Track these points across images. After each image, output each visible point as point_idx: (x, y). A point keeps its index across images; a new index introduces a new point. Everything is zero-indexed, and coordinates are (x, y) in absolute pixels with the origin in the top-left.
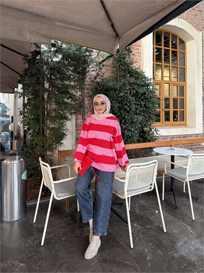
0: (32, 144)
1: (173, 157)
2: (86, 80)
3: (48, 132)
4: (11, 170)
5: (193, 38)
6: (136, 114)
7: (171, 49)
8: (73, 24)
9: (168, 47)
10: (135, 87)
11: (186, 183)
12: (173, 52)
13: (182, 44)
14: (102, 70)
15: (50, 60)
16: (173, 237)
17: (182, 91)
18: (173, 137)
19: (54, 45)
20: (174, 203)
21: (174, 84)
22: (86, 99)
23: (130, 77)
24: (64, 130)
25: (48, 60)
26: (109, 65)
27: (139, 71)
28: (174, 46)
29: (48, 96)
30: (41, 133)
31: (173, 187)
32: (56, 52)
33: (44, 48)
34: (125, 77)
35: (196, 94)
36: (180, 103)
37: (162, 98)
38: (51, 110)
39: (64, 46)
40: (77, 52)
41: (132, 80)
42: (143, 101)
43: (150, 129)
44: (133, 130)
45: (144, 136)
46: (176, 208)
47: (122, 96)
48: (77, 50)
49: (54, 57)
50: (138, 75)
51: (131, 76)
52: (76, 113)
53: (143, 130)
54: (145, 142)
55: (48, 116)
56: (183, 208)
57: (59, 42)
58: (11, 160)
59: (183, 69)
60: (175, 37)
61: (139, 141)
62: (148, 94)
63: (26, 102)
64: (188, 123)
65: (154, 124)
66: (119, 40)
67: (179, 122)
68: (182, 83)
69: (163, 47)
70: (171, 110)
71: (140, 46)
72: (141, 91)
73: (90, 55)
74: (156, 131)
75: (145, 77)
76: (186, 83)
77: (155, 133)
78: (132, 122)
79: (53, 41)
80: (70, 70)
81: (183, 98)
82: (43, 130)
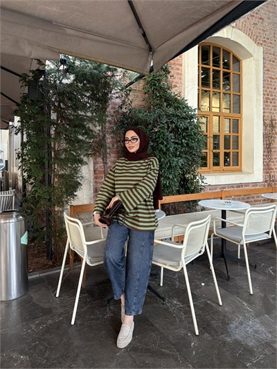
0: (34, 197)
1: (224, 212)
2: (108, 110)
3: (56, 180)
4: (6, 232)
5: (251, 56)
6: (176, 156)
7: (221, 69)
8: (89, 32)
9: (218, 67)
10: (175, 119)
11: (242, 246)
12: (225, 74)
13: (237, 64)
14: (129, 97)
15: (58, 82)
16: (225, 316)
17: (236, 125)
18: (223, 187)
19: (63, 62)
20: (226, 272)
21: (226, 117)
22: (107, 136)
23: (167, 107)
24: (79, 177)
25: (55, 81)
26: (139, 91)
27: (179, 98)
28: (226, 65)
29: (55, 131)
30: (47, 182)
31: (224, 252)
32: (66, 71)
33: (49, 65)
34: (160, 106)
35: (255, 130)
36: (233, 142)
37: (210, 135)
38: (61, 150)
39: (77, 63)
40: (95, 71)
41: (171, 110)
42: (185, 139)
43: (194, 176)
44: (171, 177)
45: (186, 186)
46: (228, 279)
47: (156, 132)
48: (95, 69)
49: (63, 78)
50: (178, 104)
51: (169, 105)
52: (94, 154)
53: (185, 177)
54: (186, 193)
55: (56, 158)
56: (237, 278)
57: (70, 57)
58: (6, 219)
59: (238, 97)
60: (227, 53)
61: (179, 193)
62: (192, 129)
63: (25, 140)
64: (244, 168)
65: (199, 170)
66: (153, 55)
67: (231, 167)
68: (236, 115)
69: (211, 67)
70: (222, 151)
71: (181, 65)
72: (182, 125)
73: (113, 76)
74: (202, 178)
75: (188, 107)
76: (242, 115)
77: (200, 181)
78: (170, 167)
79: (62, 56)
80: (86, 96)
81: (237, 135)
82: (50, 177)
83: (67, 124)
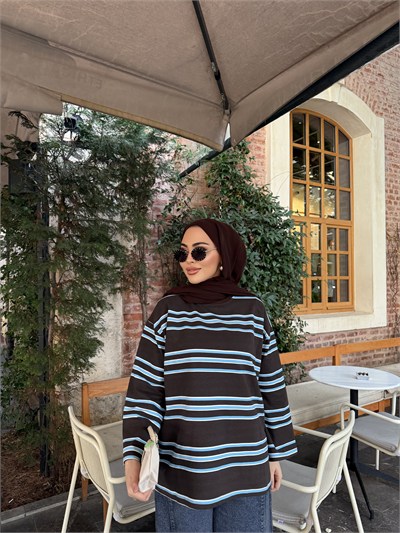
2: (149, 211)
9: (318, 147)
10: (260, 229)
12: (327, 158)
13: (344, 144)
14: (185, 191)
17: (344, 238)
18: (329, 336)
21: (329, 226)
22: (147, 255)
29: (55, 249)
34: (233, 206)
38: (65, 282)
40: (129, 142)
42: (277, 261)
48: (128, 138)
50: (260, 202)
52: (126, 288)
59: (346, 195)
60: (330, 126)
62: (288, 244)
67: (338, 304)
68: (344, 223)
69: (307, 147)
70: (325, 277)
76: (352, 223)
77: (298, 329)
81: (346, 253)
82: (45, 332)
83: (78, 237)
